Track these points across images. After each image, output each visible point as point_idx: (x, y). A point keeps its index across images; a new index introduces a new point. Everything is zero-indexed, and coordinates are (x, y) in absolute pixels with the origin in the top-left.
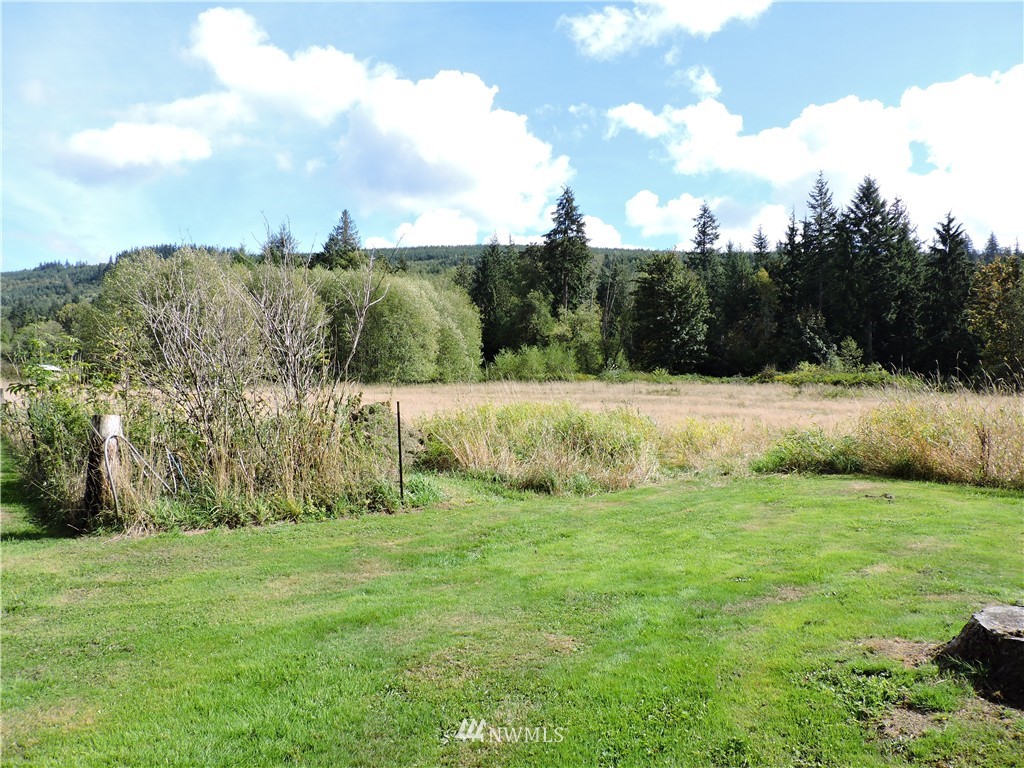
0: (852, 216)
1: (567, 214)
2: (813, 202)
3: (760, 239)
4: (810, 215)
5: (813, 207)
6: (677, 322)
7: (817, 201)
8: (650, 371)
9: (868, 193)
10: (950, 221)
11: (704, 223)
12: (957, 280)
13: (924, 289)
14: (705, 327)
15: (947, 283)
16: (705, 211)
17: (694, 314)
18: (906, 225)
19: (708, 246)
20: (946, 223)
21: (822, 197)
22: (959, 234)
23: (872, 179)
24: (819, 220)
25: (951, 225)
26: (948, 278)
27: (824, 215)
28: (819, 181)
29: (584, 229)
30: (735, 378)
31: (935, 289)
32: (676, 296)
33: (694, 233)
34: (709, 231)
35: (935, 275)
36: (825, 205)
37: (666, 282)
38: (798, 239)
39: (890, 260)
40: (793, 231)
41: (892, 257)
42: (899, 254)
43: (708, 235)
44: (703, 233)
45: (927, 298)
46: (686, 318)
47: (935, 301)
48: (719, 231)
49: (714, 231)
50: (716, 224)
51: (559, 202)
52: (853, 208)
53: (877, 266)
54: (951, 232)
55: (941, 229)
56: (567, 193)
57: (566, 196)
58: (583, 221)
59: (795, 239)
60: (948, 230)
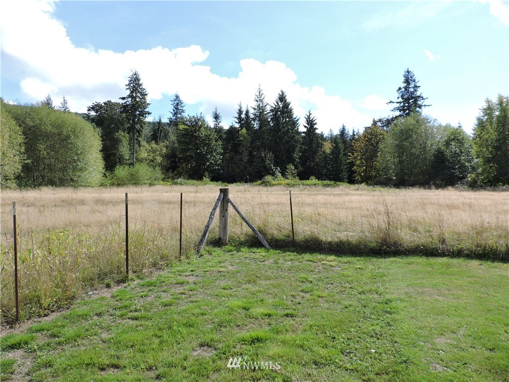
1: (135, 87)
2: (257, 98)
3: (216, 114)
5: (256, 101)
11: (177, 104)
16: (177, 97)
19: (179, 116)
22: (314, 121)
24: (259, 108)
25: (311, 116)
27: (261, 105)
28: (259, 89)
29: (147, 97)
33: (171, 108)
36: (262, 101)
40: (240, 112)
43: (179, 110)
44: (177, 109)
48: (184, 109)
49: (182, 108)
50: (183, 105)
51: (129, 79)
52: (275, 104)
54: (311, 119)
55: (307, 117)
56: (135, 74)
57: (135, 77)
58: (147, 93)
59: (242, 116)
60: (309, 118)
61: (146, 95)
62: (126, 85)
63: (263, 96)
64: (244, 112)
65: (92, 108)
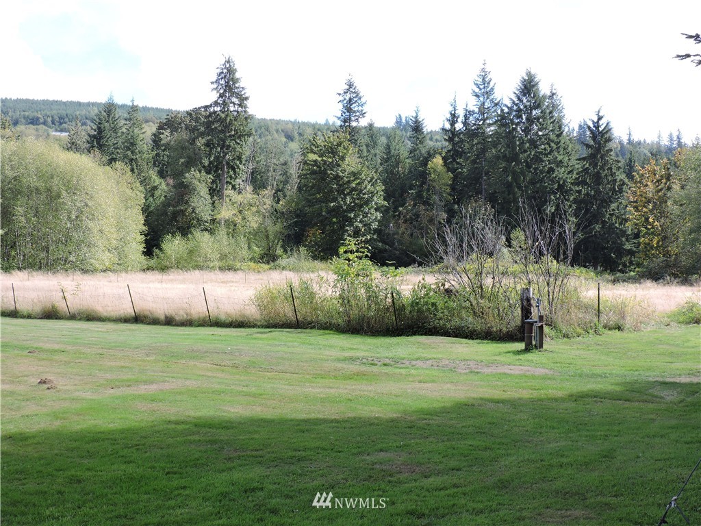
0: (515, 108)
1: (227, 85)
2: (477, 90)
4: (473, 105)
5: (477, 96)
6: (351, 209)
7: (480, 89)
8: (326, 260)
9: (528, 87)
10: (600, 118)
11: (350, 100)
12: (606, 176)
13: (577, 183)
14: (379, 215)
15: (597, 178)
16: (351, 85)
17: (367, 202)
18: (560, 120)
19: (354, 124)
20: (596, 120)
21: (484, 87)
22: (607, 132)
23: (533, 72)
24: (482, 110)
25: (601, 122)
26: (598, 173)
27: (487, 104)
28: (483, 70)
29: (248, 103)
30: (410, 268)
31: (586, 184)
32: (349, 182)
34: (355, 107)
35: (586, 170)
36: (488, 94)
37: (339, 166)
38: (459, 126)
39: (550, 153)
40: (453, 118)
41: (552, 151)
42: (558, 148)
43: (354, 112)
44: (349, 110)
45: (579, 192)
46: (359, 206)
47: (587, 194)
48: (365, 109)
49: (360, 108)
51: (219, 71)
52: (515, 100)
53: (538, 159)
54: (601, 129)
55: (592, 126)
56: (228, 62)
57: (228, 66)
58: (246, 95)
59: (456, 125)
60: (597, 127)
61: (247, 98)
62: (212, 83)
63: (492, 84)
64: (461, 119)
65: (165, 124)
